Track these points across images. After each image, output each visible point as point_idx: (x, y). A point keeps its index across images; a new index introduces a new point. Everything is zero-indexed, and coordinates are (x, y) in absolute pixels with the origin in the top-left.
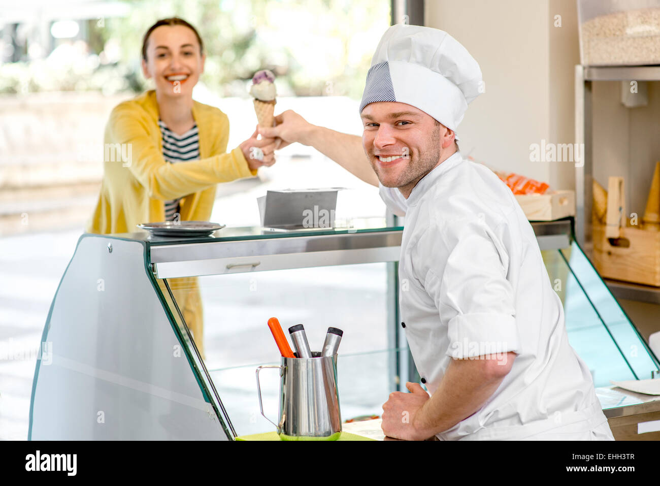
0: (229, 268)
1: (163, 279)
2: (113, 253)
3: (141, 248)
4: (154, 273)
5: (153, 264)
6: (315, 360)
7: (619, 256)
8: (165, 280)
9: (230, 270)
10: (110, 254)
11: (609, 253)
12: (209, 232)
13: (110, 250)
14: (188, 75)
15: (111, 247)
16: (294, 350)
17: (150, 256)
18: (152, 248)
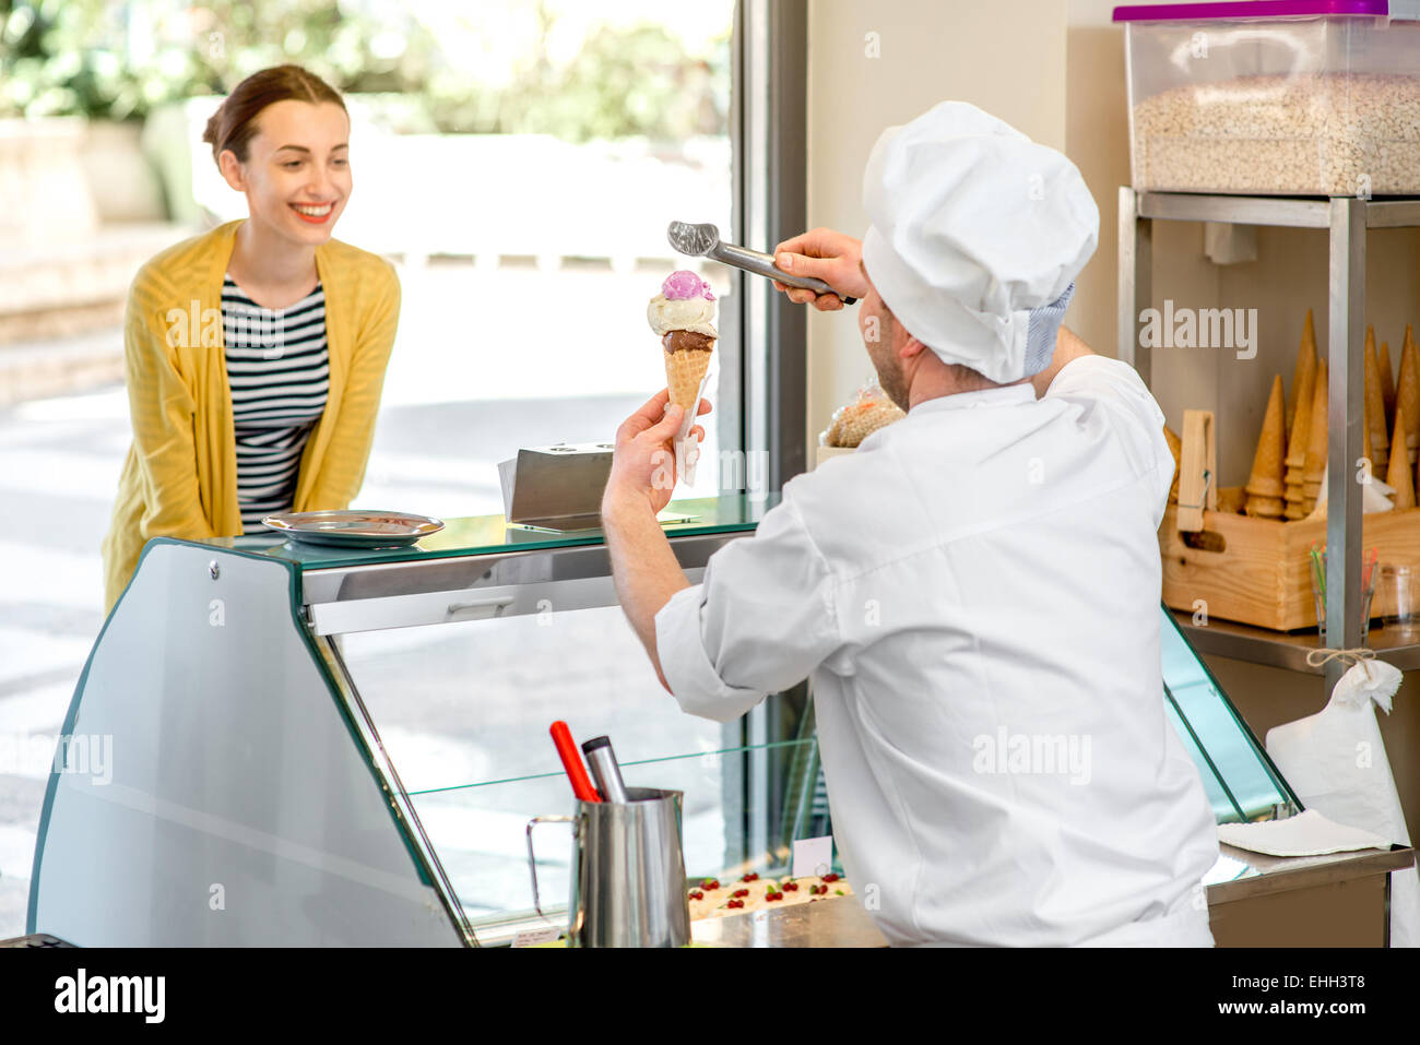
0: (452, 611)
1: (327, 637)
2: (219, 580)
3: (283, 576)
4: (309, 625)
5: (307, 606)
6: (642, 807)
7: (1202, 568)
8: (329, 638)
9: (454, 617)
10: (216, 582)
11: (1183, 562)
12: (414, 539)
13: (215, 574)
14: (333, 205)
15: (216, 567)
16: (594, 785)
17: (301, 591)
18: (305, 574)
